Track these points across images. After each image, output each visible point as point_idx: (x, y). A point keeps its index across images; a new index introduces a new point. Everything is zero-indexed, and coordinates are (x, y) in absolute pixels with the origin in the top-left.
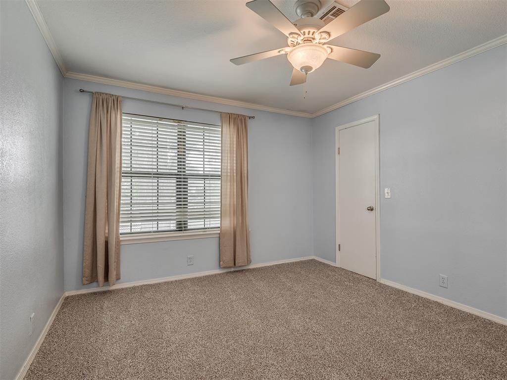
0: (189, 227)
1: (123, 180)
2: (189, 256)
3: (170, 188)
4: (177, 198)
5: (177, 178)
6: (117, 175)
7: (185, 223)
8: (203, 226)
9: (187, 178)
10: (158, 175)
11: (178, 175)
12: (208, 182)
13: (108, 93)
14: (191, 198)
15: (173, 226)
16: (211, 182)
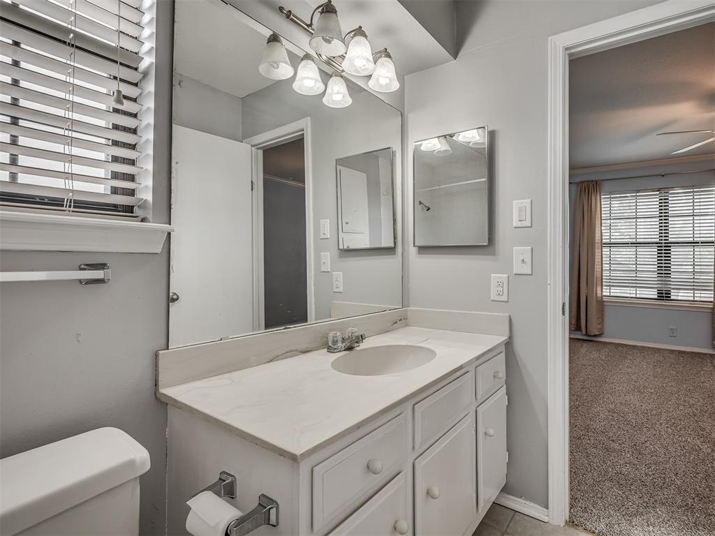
0: (672, 298)
1: (603, 250)
2: (671, 327)
3: (643, 253)
4: (658, 267)
5: (658, 247)
6: (597, 246)
7: (668, 293)
8: (692, 299)
9: (670, 246)
10: (636, 244)
11: (660, 243)
12: (698, 250)
13: (592, 179)
14: (675, 267)
15: (653, 294)
16: (702, 250)
